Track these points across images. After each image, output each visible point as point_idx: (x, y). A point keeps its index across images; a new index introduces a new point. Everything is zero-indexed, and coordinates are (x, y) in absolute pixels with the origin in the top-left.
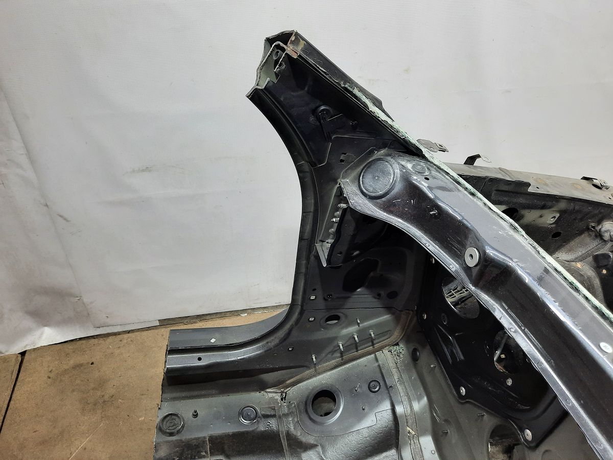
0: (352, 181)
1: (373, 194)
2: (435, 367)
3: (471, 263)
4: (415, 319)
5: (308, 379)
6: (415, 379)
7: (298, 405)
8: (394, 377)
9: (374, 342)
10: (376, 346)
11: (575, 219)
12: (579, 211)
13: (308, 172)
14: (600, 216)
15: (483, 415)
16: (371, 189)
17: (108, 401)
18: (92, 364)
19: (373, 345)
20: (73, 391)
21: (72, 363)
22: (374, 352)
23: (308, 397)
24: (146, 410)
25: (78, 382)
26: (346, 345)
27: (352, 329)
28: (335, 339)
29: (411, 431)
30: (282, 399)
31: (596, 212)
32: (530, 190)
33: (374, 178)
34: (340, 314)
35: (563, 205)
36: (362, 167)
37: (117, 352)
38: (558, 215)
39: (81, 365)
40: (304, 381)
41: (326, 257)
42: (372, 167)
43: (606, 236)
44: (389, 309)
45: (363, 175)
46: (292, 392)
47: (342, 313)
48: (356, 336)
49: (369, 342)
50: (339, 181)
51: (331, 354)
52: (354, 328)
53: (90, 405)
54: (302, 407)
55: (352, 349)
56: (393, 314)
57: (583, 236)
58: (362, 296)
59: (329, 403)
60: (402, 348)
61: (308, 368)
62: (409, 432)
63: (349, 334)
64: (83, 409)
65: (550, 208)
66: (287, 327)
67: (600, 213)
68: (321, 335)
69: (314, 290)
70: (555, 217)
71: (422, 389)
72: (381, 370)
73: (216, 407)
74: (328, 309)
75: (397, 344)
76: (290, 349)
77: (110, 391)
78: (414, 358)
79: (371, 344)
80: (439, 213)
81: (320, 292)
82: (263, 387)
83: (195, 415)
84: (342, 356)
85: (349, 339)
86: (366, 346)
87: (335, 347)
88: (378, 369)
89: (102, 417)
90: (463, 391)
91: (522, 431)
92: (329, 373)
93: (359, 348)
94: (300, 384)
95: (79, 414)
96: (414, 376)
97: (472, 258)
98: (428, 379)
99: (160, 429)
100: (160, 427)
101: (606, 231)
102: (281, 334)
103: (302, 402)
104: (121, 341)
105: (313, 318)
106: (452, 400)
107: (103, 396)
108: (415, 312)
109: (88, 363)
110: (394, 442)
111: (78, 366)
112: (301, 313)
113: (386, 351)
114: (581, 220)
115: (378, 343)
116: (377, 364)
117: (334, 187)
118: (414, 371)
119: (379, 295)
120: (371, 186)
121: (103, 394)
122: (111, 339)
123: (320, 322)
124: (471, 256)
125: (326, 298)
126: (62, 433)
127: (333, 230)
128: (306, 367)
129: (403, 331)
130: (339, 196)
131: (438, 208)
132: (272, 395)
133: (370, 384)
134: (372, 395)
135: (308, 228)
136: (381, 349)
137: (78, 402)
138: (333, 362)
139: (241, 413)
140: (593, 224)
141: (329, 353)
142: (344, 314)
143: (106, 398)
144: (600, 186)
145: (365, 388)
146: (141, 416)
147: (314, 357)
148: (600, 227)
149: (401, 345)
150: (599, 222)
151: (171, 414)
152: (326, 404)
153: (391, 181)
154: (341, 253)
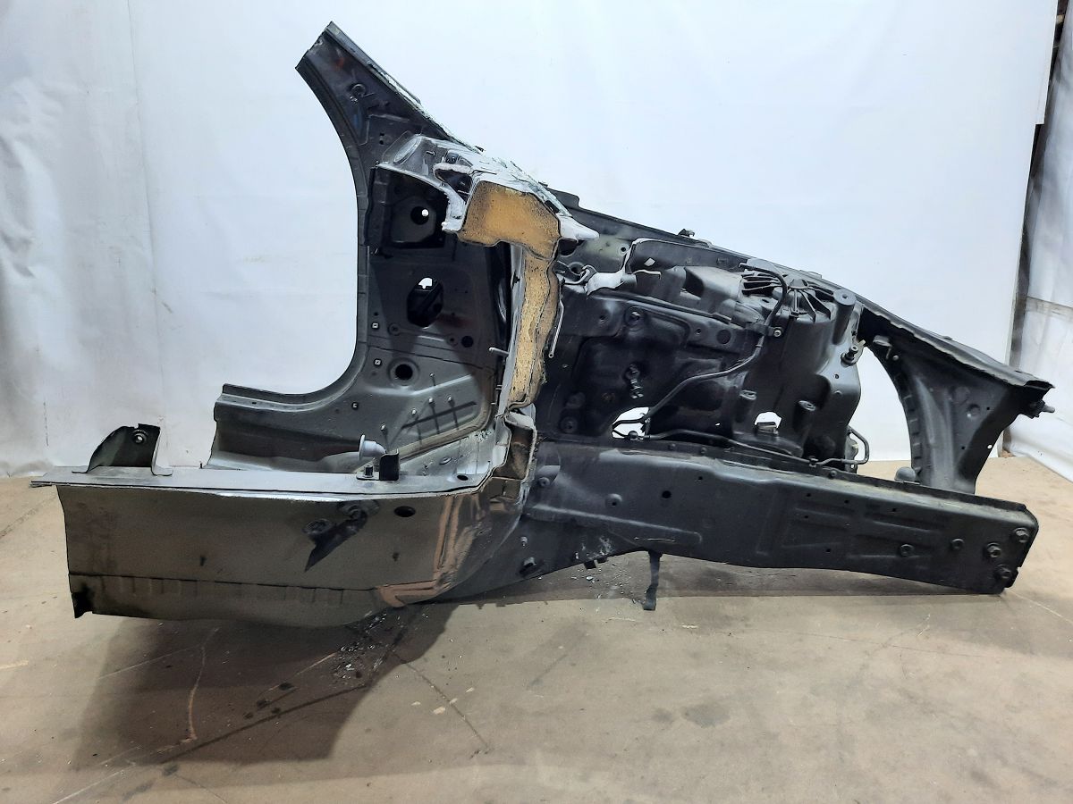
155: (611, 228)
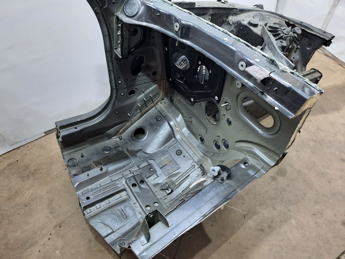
0: (121, 13)
1: (132, 15)
2: (180, 98)
3: (177, 29)
4: (167, 84)
5: (129, 127)
6: (174, 109)
7: (128, 139)
8: (166, 112)
9: (153, 101)
10: (155, 102)
11: (217, 18)
12: (218, 14)
13: (100, 13)
14: (227, 14)
15: (201, 104)
16: (130, 13)
17: (34, 173)
18: (17, 161)
19: (153, 102)
20: (13, 175)
21: (6, 164)
22: (154, 106)
23: (132, 134)
24: (56, 169)
25: (13, 170)
26: (141, 105)
27: (142, 95)
28: (135, 103)
29: (178, 129)
30: (120, 140)
31: (225, 12)
32: (196, 6)
33: (130, 8)
34: (134, 89)
35: (211, 12)
36: (123, 5)
37: (28, 152)
38: (210, 17)
39: (12, 163)
40: (127, 129)
41: (120, 54)
42: (128, 3)
43: (231, 23)
44: (155, 81)
45: (125, 8)
46: (124, 135)
47: (135, 88)
48: (144, 99)
49: (151, 101)
50: (115, 14)
51: (136, 111)
52: (143, 95)
53: (25, 177)
54: (130, 139)
55: (144, 107)
56: (157, 83)
57: (223, 26)
58: (142, 77)
59: (141, 135)
60: (166, 100)
61: (127, 121)
62: (178, 130)
63: (141, 99)
64: (23, 180)
65: (206, 14)
66: (112, 102)
67: (226, 13)
68: (128, 102)
69: (119, 78)
70: (209, 19)
71: (178, 111)
72: (159, 112)
73: (91, 151)
74: (128, 87)
75: (163, 99)
76: (117, 112)
77: (32, 169)
78: (172, 101)
79: (152, 102)
80: (160, 14)
81: (122, 78)
82: (110, 137)
83: (83, 156)
84: (141, 112)
85: (142, 101)
86: (150, 104)
87: (136, 107)
88: (158, 112)
89: (34, 180)
90: (192, 100)
91: (214, 98)
92: (137, 122)
93: (147, 106)
94: (126, 131)
95: (21, 182)
96: (174, 108)
97: (177, 27)
98: (179, 105)
99: (68, 166)
100: (68, 165)
101: (231, 21)
102: (110, 106)
103: (130, 137)
104: (28, 147)
105: (123, 94)
106: (189, 107)
107: (30, 172)
108: (166, 80)
109: (15, 161)
110: (173, 136)
111: (10, 164)
112: (117, 93)
113: (159, 104)
114: (220, 18)
115: (155, 101)
116: (157, 110)
117: (113, 18)
118: (173, 106)
119: (149, 75)
120: (130, 12)
121: (30, 171)
122: (21, 148)
123: (126, 95)
124: (177, 26)
125: (126, 81)
126: (16, 192)
127: (119, 41)
128: (126, 121)
129: (164, 91)
130: (117, 22)
131: (159, 12)
132: (115, 139)
133: (156, 118)
134: (159, 122)
135: (108, 44)
136: (157, 104)
137: (18, 178)
138: (138, 116)
139: (104, 150)
140: (225, 19)
141: (135, 111)
142: (136, 89)
143: (32, 171)
144: (224, 2)
145: (155, 121)
146: (55, 172)
147: (129, 114)
148: (228, 19)
149: (165, 99)
150: (227, 17)
151: (70, 159)
152: (140, 136)
153: (138, 7)
154: (126, 49)
155: (205, 12)
